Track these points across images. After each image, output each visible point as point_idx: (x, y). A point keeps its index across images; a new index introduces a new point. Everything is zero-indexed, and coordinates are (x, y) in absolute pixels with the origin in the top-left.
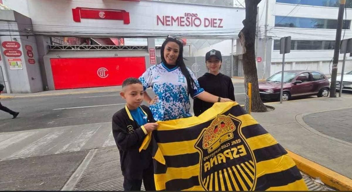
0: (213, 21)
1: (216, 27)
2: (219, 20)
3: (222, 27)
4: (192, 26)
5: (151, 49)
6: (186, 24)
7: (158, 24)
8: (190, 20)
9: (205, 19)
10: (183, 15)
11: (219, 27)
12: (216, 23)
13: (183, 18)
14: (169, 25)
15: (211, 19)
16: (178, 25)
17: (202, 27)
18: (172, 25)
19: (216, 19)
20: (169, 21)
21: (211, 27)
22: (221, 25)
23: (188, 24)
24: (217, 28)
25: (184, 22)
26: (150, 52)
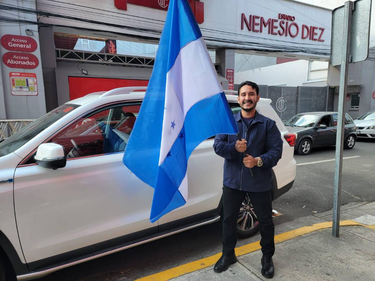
0: (313, 31)
1: (315, 40)
2: (320, 29)
3: (323, 41)
4: (286, 35)
5: (228, 71)
6: (279, 32)
7: (242, 28)
8: (284, 26)
9: (304, 26)
10: (276, 17)
11: (319, 40)
12: (316, 34)
13: (276, 21)
14: (257, 31)
15: (311, 27)
16: (269, 33)
17: (298, 39)
18: (261, 32)
19: (317, 28)
20: (257, 24)
21: (310, 39)
22: (322, 38)
23: (281, 31)
24: (317, 42)
25: (276, 27)
26: (227, 75)
